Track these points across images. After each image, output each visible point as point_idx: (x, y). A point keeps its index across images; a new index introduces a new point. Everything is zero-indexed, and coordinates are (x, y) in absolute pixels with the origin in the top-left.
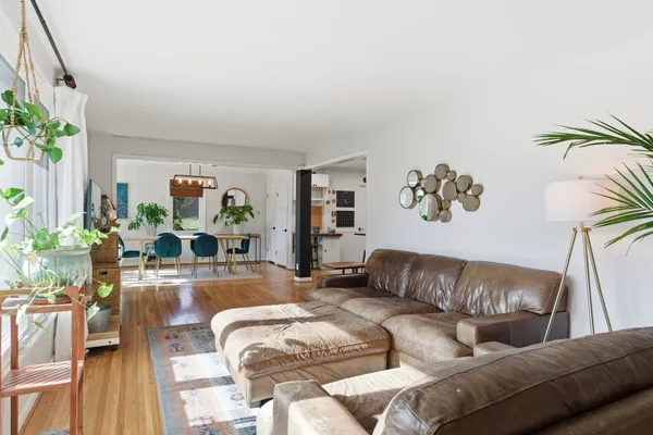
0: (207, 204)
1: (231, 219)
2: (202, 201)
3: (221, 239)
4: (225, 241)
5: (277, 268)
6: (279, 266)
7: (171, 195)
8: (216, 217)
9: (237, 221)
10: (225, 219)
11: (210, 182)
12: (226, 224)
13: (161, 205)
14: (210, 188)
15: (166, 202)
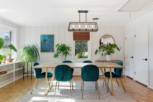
0: (92, 44)
1: (105, 52)
2: (89, 43)
3: (101, 68)
4: (103, 69)
5: (135, 82)
6: (137, 81)
7: (74, 40)
8: (97, 51)
9: (109, 53)
10: (101, 52)
11: (93, 27)
12: (102, 54)
13: (67, 45)
14: (93, 30)
15: (71, 43)
